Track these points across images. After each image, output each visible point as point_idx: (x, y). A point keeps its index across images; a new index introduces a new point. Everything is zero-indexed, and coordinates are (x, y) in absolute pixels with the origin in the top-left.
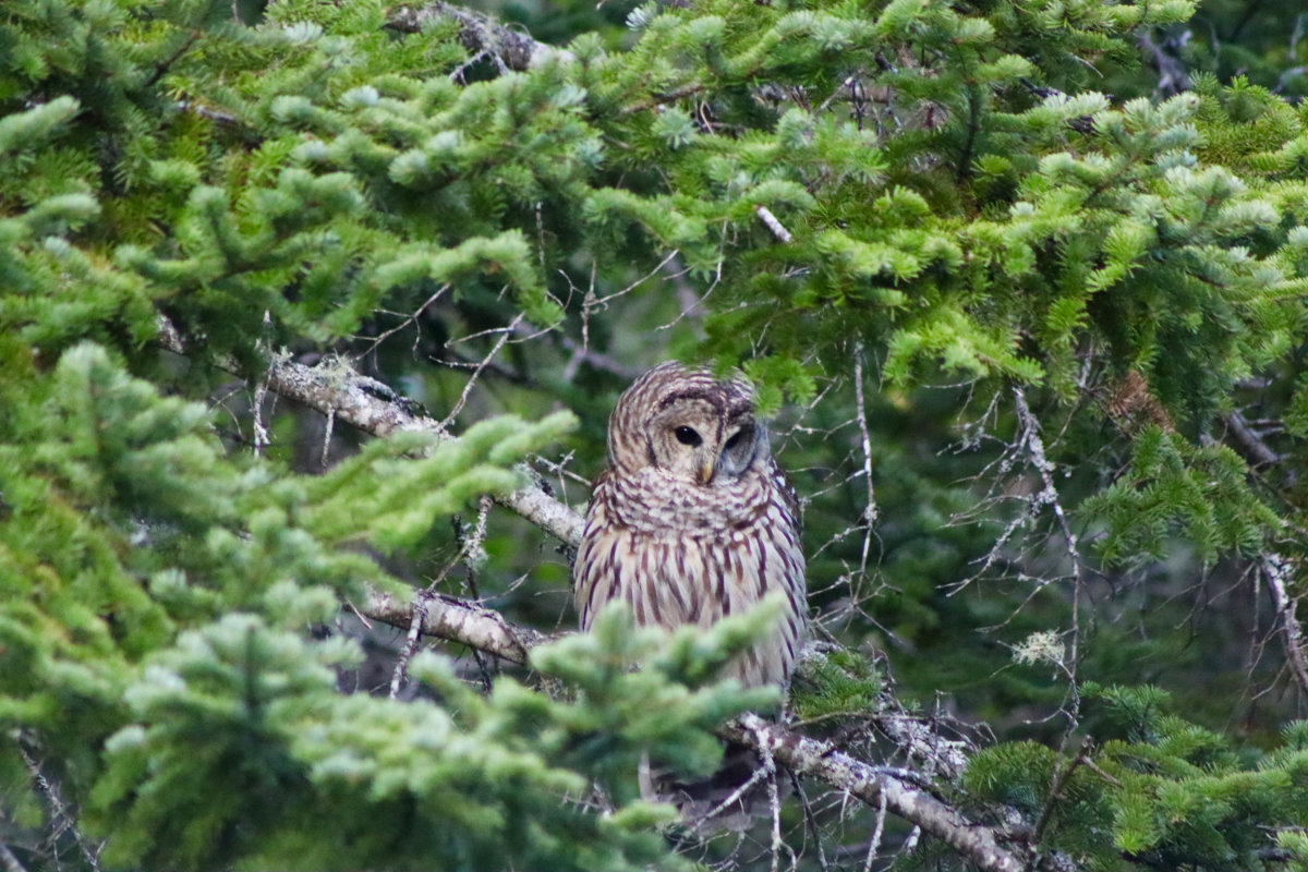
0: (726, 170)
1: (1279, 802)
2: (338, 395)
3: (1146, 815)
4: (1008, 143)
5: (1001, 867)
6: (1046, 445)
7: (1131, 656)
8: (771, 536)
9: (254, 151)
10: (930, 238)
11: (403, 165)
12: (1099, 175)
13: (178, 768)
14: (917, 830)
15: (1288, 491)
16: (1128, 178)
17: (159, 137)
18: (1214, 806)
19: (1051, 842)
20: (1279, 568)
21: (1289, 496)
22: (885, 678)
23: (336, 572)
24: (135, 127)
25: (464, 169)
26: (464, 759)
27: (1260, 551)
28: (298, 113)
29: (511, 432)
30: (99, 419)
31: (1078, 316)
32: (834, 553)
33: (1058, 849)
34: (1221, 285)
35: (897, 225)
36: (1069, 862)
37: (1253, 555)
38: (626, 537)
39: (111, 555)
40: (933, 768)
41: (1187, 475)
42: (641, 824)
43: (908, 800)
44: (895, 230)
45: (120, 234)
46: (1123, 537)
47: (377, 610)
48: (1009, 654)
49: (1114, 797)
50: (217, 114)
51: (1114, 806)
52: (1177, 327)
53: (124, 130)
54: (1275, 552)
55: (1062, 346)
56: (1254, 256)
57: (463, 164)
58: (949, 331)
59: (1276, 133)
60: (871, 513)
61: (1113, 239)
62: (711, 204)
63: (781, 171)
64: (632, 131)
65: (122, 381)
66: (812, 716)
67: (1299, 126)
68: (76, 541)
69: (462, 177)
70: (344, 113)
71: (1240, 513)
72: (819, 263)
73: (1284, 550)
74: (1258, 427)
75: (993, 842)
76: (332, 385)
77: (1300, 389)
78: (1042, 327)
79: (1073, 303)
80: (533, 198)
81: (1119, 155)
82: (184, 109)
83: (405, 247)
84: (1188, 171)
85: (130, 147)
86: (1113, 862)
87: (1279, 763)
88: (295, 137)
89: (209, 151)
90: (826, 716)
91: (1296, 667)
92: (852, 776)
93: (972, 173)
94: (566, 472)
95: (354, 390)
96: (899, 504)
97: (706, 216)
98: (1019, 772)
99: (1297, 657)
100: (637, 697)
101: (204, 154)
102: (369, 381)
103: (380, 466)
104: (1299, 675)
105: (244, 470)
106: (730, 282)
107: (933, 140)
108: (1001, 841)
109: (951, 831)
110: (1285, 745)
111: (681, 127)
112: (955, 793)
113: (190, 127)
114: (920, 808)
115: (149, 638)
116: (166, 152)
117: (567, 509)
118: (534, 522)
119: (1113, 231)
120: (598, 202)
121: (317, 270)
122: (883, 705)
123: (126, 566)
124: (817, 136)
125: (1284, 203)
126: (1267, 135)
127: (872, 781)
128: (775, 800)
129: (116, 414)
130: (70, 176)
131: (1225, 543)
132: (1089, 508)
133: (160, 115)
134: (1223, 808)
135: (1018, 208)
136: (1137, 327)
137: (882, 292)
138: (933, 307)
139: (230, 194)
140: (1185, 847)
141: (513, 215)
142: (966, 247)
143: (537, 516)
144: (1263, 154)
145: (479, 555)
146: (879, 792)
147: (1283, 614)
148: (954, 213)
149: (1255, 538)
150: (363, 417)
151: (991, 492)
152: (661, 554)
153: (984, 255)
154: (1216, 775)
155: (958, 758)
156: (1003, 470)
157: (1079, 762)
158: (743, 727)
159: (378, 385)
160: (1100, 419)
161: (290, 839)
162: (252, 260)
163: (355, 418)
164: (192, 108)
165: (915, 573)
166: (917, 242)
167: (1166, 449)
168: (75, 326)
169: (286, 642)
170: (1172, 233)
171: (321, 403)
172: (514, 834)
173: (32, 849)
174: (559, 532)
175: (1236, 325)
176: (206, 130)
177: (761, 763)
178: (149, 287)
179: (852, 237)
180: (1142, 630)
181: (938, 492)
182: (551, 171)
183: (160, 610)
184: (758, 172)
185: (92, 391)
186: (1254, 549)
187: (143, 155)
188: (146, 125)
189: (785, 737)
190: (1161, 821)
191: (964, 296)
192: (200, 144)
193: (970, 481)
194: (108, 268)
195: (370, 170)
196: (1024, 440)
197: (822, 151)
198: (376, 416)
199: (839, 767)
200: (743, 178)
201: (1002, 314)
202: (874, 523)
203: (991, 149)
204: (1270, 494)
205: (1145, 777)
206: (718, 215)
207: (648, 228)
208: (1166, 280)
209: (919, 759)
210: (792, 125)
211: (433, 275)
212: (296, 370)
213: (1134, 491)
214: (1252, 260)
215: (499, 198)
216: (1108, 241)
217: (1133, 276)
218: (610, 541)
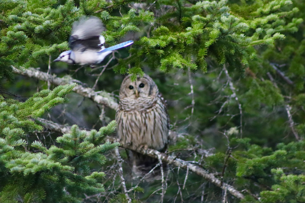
0: (118, 24)
3: (244, 167)
4: (189, 14)
5: (216, 182)
8: (157, 111)
9: (7, 28)
10: (169, 37)
11: (38, 28)
12: (207, 20)
16: (214, 20)
18: (258, 165)
25: (53, 29)
28: (14, 19)
31: (205, 53)
34: (238, 43)
38: (123, 113)
42: (96, 177)
43: (194, 168)
44: (161, 36)
51: (237, 166)
52: (229, 54)
55: (202, 60)
57: (52, 27)
58: (175, 58)
60: (193, 102)
62: (115, 32)
63: (131, 23)
66: (171, 150)
70: (24, 17)
75: (214, 177)
79: (203, 50)
81: (211, 15)
84: (226, 17)
90: (175, 150)
92: (181, 164)
93: (182, 21)
95: (71, 83)
97: (114, 35)
104: (293, 133)
108: (216, 176)
109: (204, 175)
111: (106, 15)
114: (197, 170)
119: (211, 33)
127: (185, 165)
128: (162, 171)
135: (188, 29)
136: (220, 54)
137: (158, 50)
138: (171, 53)
142: (178, 39)
146: (187, 167)
147: (288, 119)
153: (182, 40)
154: (259, 157)
157: (229, 157)
158: (155, 154)
159: (78, 81)
166: (166, 38)
167: (254, 83)
170: (224, 31)
175: (244, 52)
184: (126, 24)
189: (165, 156)
190: (247, 169)
191: (179, 50)
196: (227, 83)
197: (141, 18)
199: (178, 162)
200: (123, 26)
201: (188, 53)
205: (244, 159)
206: (117, 35)
210: (132, 13)
212: (58, 79)
214: (245, 37)
215: (65, 35)
216: (210, 35)
217: (216, 42)
218: (120, 114)
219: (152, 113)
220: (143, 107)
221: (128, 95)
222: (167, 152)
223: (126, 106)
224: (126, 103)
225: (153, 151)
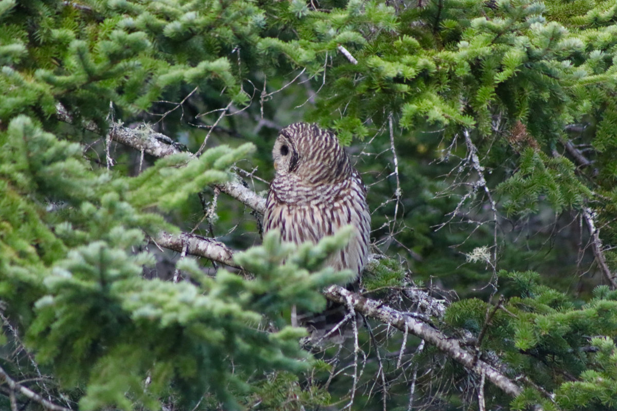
0: (324, 27)
1: (593, 324)
2: (146, 142)
3: (530, 331)
4: (457, 13)
5: (463, 358)
6: (480, 159)
7: (523, 258)
8: (353, 205)
9: (101, 24)
10: (420, 59)
11: (170, 28)
12: (499, 28)
13: (70, 315)
14: (423, 342)
15: (595, 178)
16: (513, 28)
17: (56, 18)
18: (562, 327)
19: (486, 345)
20: (591, 214)
21: (595, 180)
22: (406, 271)
23: (143, 222)
24: (44, 14)
25: (199, 30)
26: (203, 307)
27: (582, 207)
28: (120, 5)
29: (224, 154)
30: (29, 152)
31: (491, 95)
32: (382, 212)
33: (490, 349)
34: (558, 79)
35: (405, 54)
36: (495, 354)
37: (578, 209)
39: (37, 216)
40: (430, 312)
41: (546, 171)
42: (288, 337)
43: (418, 327)
44: (404, 56)
45: (38, 65)
46: (517, 201)
47: (166, 243)
48: (465, 258)
49: (515, 324)
50: (82, 7)
51: (515, 327)
52: (538, 99)
53: (39, 15)
54: (589, 207)
55: (484, 109)
56: (574, 65)
57: (198, 27)
58: (430, 103)
59: (584, 7)
60: (398, 192)
61: (507, 58)
62: (317, 44)
63: (350, 27)
64: (279, 10)
65: (39, 133)
66: (372, 289)
67: (595, 3)
68: (20, 210)
69: (199, 33)
70: (142, 4)
71: (572, 188)
72: (368, 72)
73: (593, 206)
74: (580, 148)
75: (458, 346)
76: (143, 137)
77: (599, 129)
78: (474, 101)
79: (488, 89)
80: (233, 43)
81: (508, 18)
82: (67, 4)
83: (172, 67)
84: (541, 24)
85: (42, 23)
86: (515, 354)
87: (592, 306)
88: (120, 17)
89: (79, 25)
90: (379, 289)
91: (600, 261)
92: (392, 317)
93: (440, 28)
94: (254, 176)
95: (153, 140)
96: (412, 189)
97: (315, 50)
98: (470, 313)
99: (600, 256)
100: (284, 276)
101: (77, 25)
102: (160, 135)
103: (163, 171)
104: (601, 264)
105: (99, 175)
106: (329, 85)
107: (421, 13)
108: (462, 346)
109: (438, 341)
110: (595, 297)
111: (302, 8)
112: (440, 323)
113: (70, 13)
114: (424, 331)
115: (55, 255)
116: (59, 25)
117: (255, 194)
118: (240, 201)
119: (506, 54)
120: (263, 44)
121: (131, 79)
122: (406, 283)
123: (45, 222)
124: (367, 10)
125: (588, 39)
126: (579, 8)
127: (401, 319)
128: (355, 329)
129: (36, 149)
130: (14, 37)
131: (565, 203)
132: (501, 188)
133: (55, 8)
134: (566, 328)
135: (462, 44)
136: (519, 100)
137: (398, 85)
138: (423, 92)
139: (89, 44)
140: (549, 346)
141: (224, 51)
142: (438, 63)
143: (241, 198)
144: (578, 17)
145: (214, 217)
146: (404, 324)
147: (593, 236)
148: (432, 48)
149: (579, 200)
150: (158, 152)
151: (454, 181)
152: (303, 214)
153: (446, 67)
154: (562, 312)
155: (442, 308)
156: (460, 171)
157: (498, 307)
158: (339, 295)
159: (164, 137)
160: (505, 146)
161: (124, 348)
162: (100, 74)
163: (154, 153)
164: (71, 4)
165: (421, 221)
166: (414, 61)
167: (536, 159)
168: (17, 108)
169: (118, 254)
170: (534, 54)
171: (138, 146)
172: (229, 343)
173: (4, 358)
174: (251, 205)
175: (566, 98)
176: (78, 14)
177: (348, 312)
178: (51, 89)
179: (384, 60)
180: (528, 246)
181: (431, 183)
182: (241, 30)
183: (60, 242)
184: (339, 28)
185: (25, 137)
186: (579, 206)
187: (48, 27)
188: (49, 12)
189: (359, 299)
190: (537, 334)
191: (437, 86)
192: (75, 21)
193: (445, 177)
194: (32, 81)
195: (154, 31)
196: (470, 156)
197: (369, 17)
198: (163, 152)
199: (385, 313)
200: (332, 31)
201: (455, 94)
202: (400, 197)
203: (448, 17)
204: (586, 180)
205: (528, 314)
206: (321, 49)
207: (288, 56)
208: (533, 77)
209: (423, 309)
210: (355, 5)
211: (185, 80)
212: (125, 130)
213: (522, 179)
214: (572, 66)
215: (217, 44)
216: (504, 58)
217: (516, 75)
218: (279, 209)
219: (345, 209)
222: (364, 291)
225: (335, 289)
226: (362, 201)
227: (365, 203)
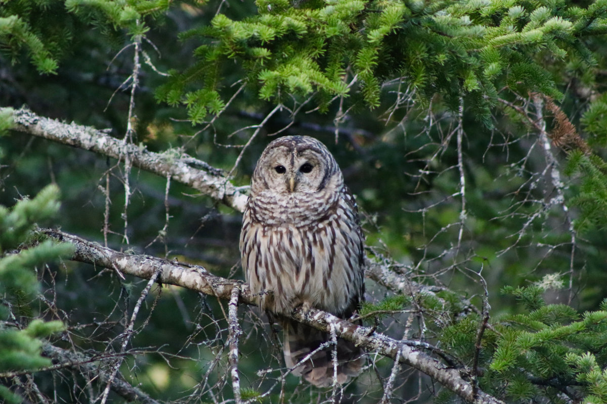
2: (172, 168)
5: (463, 390)
8: (339, 225)
10: (286, 19)
31: (373, 58)
34: (450, 37)
38: (261, 229)
43: (413, 356)
44: (263, 15)
47: (137, 271)
52: (434, 63)
56: (474, 20)
58: (297, 69)
60: (463, 216)
61: (385, 14)
75: (459, 377)
76: (168, 162)
92: (384, 345)
95: (181, 164)
102: (192, 159)
108: (464, 377)
109: (436, 372)
114: (420, 361)
127: (395, 348)
137: (257, 50)
138: (289, 57)
146: (397, 353)
150: (186, 179)
152: (279, 236)
156: (532, 188)
157: (485, 327)
158: (325, 322)
159: (198, 162)
163: (182, 180)
166: (274, 20)
167: (584, 163)
170: (415, 8)
171: (164, 172)
175: (472, 60)
189: (349, 327)
191: (312, 52)
198: (192, 178)
199: (377, 341)
212: (149, 155)
216: (381, 15)
217: (395, 32)
218: (254, 230)
219: (329, 230)
220: (305, 218)
221: (270, 184)
222: (356, 317)
223: (267, 212)
224: (268, 207)
225: (321, 315)
226: (349, 221)
227: (353, 222)
